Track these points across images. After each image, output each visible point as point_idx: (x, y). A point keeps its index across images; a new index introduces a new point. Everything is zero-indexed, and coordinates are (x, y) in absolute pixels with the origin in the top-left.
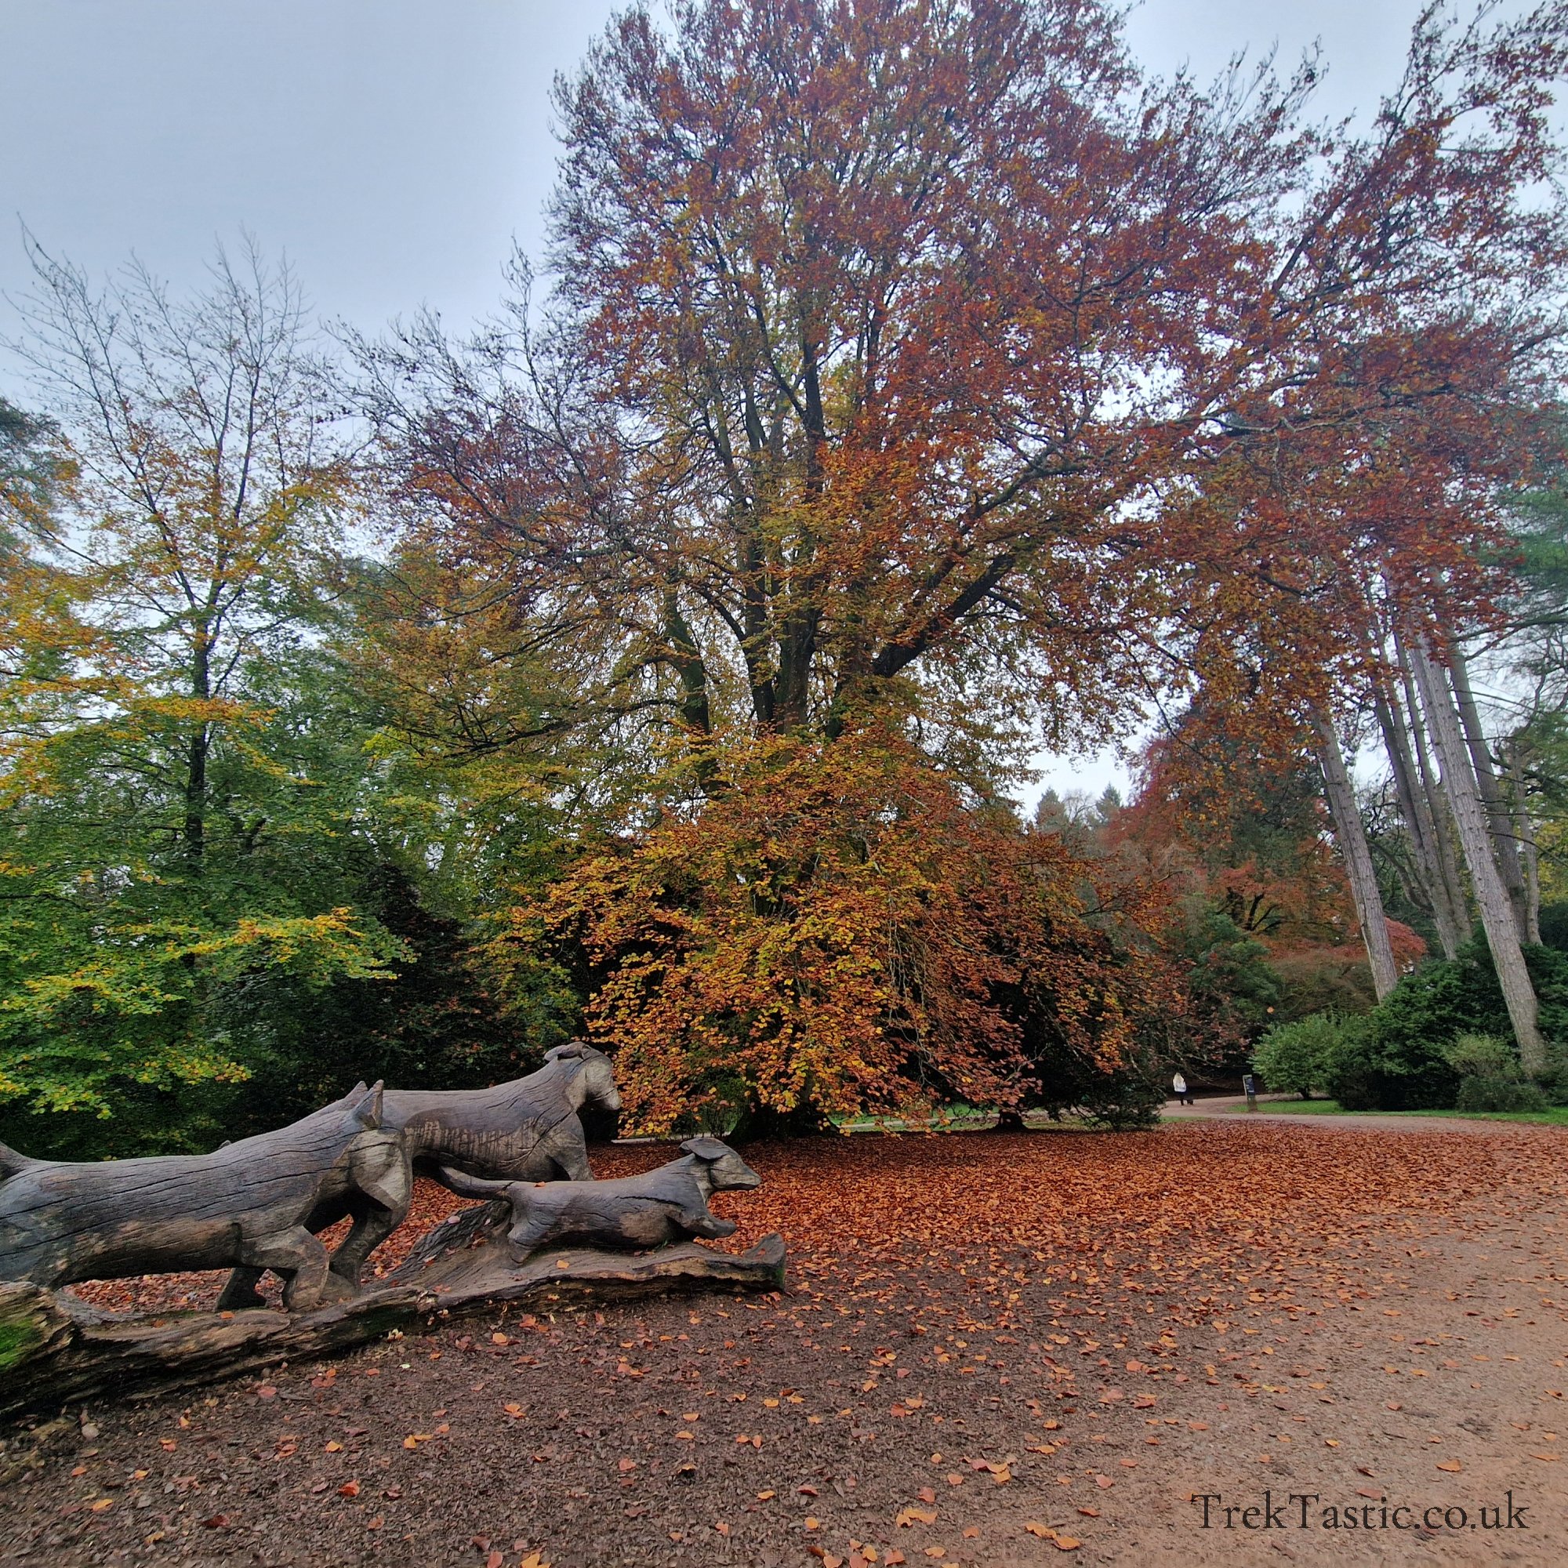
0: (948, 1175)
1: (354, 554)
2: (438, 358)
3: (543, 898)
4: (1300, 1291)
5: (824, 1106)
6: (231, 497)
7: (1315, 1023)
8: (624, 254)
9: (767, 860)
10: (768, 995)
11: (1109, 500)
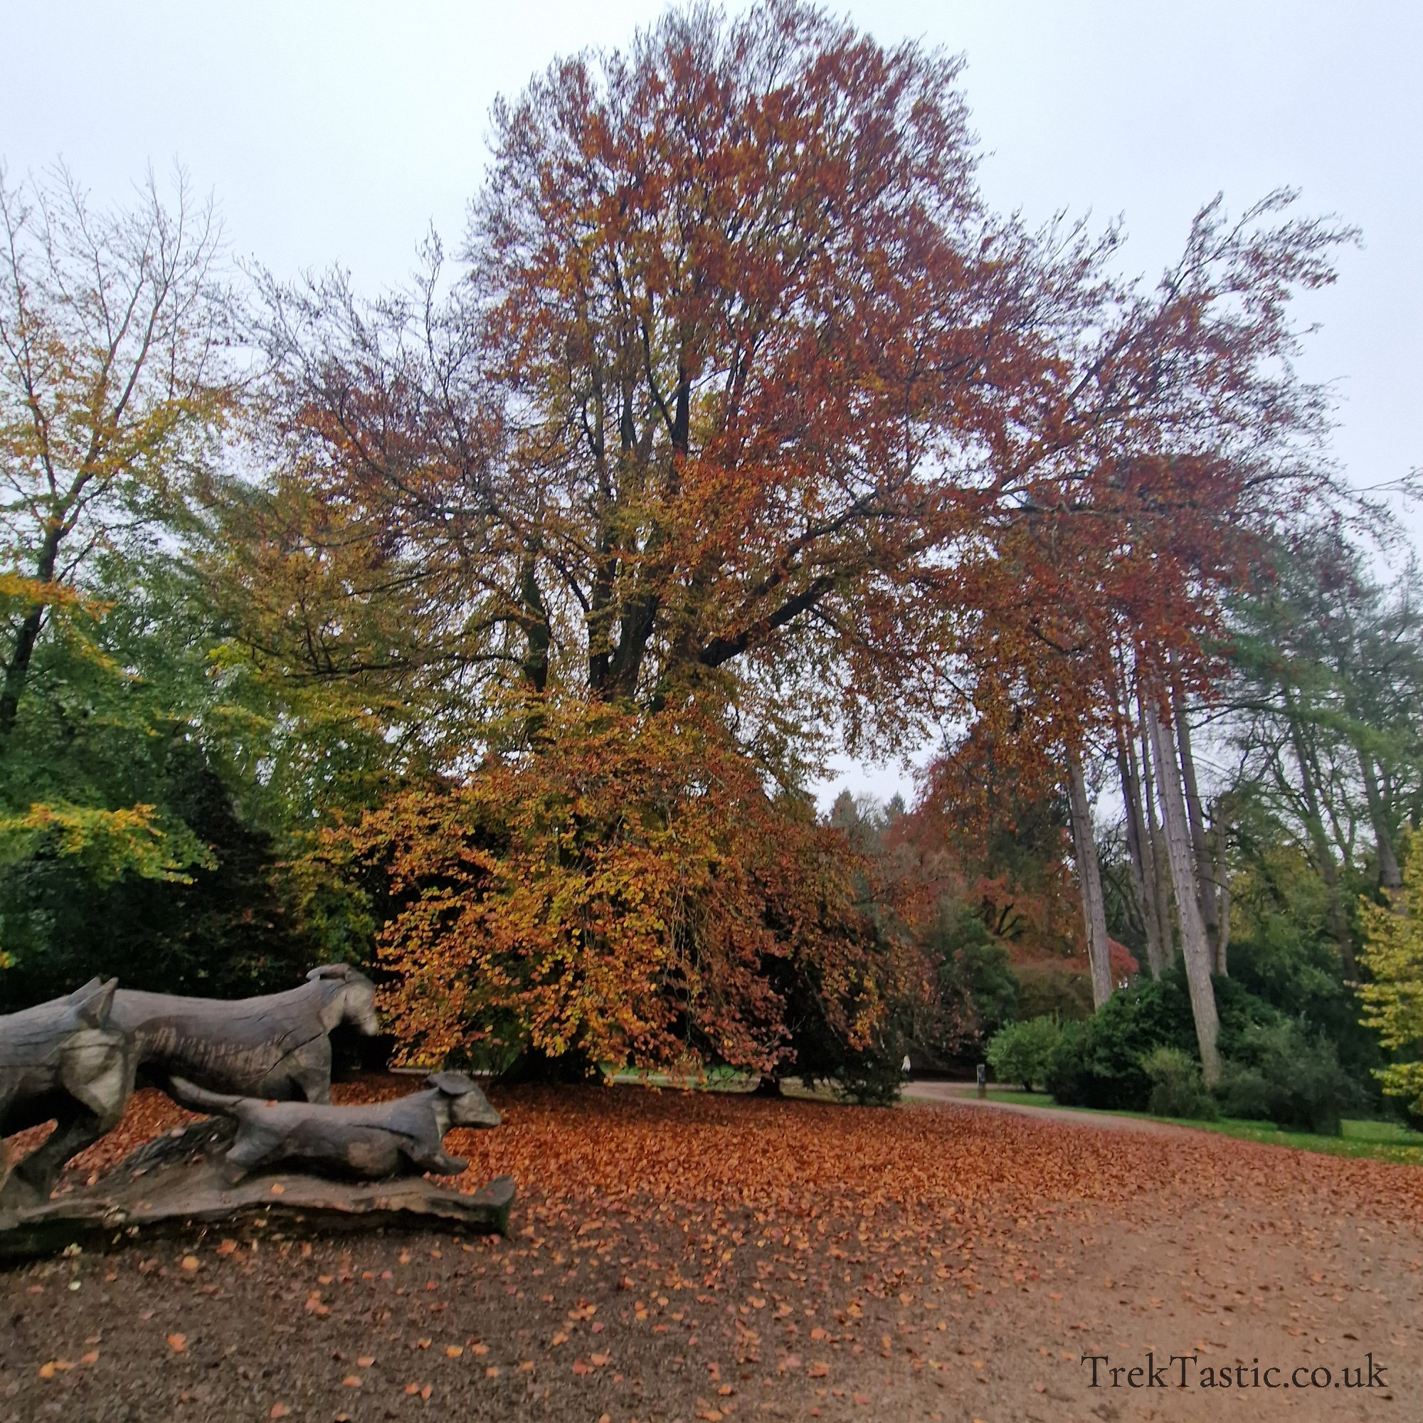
0: (697, 1132)
1: (228, 472)
2: (343, 312)
3: (357, 824)
4: (984, 1270)
5: (594, 1055)
6: (114, 397)
7: (1042, 1024)
8: (534, 258)
9: (574, 816)
10: (555, 941)
11: (921, 546)
